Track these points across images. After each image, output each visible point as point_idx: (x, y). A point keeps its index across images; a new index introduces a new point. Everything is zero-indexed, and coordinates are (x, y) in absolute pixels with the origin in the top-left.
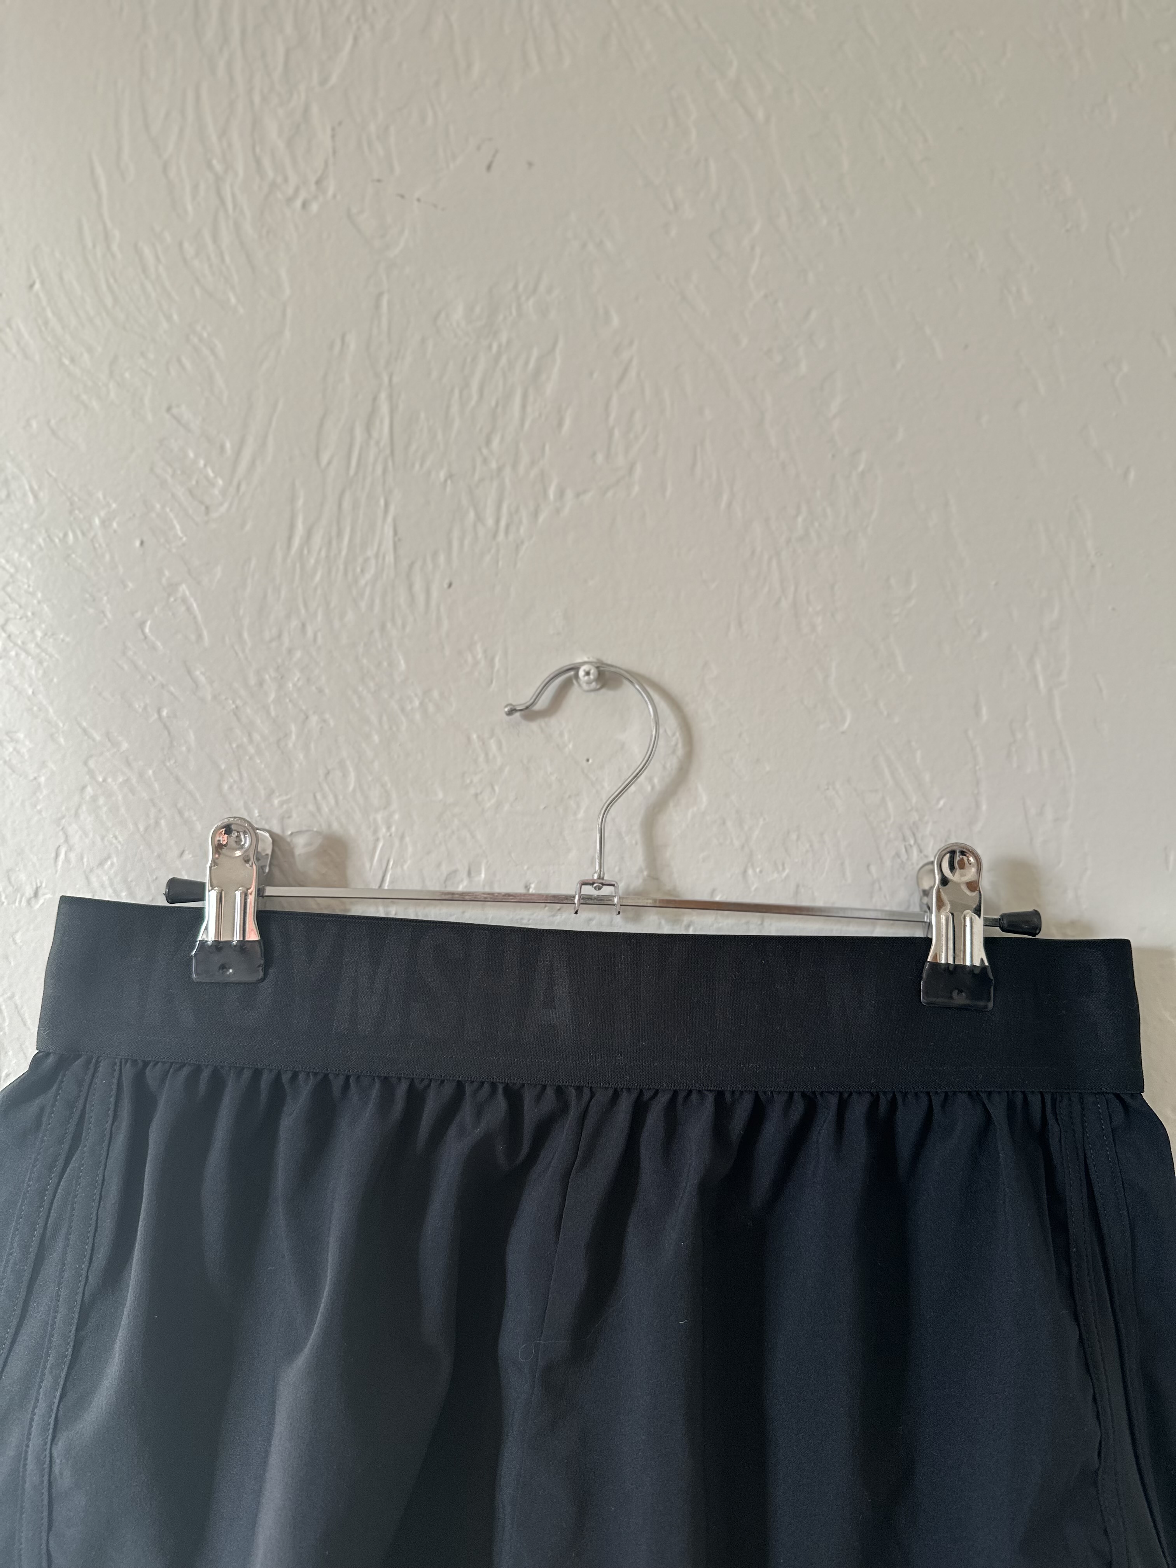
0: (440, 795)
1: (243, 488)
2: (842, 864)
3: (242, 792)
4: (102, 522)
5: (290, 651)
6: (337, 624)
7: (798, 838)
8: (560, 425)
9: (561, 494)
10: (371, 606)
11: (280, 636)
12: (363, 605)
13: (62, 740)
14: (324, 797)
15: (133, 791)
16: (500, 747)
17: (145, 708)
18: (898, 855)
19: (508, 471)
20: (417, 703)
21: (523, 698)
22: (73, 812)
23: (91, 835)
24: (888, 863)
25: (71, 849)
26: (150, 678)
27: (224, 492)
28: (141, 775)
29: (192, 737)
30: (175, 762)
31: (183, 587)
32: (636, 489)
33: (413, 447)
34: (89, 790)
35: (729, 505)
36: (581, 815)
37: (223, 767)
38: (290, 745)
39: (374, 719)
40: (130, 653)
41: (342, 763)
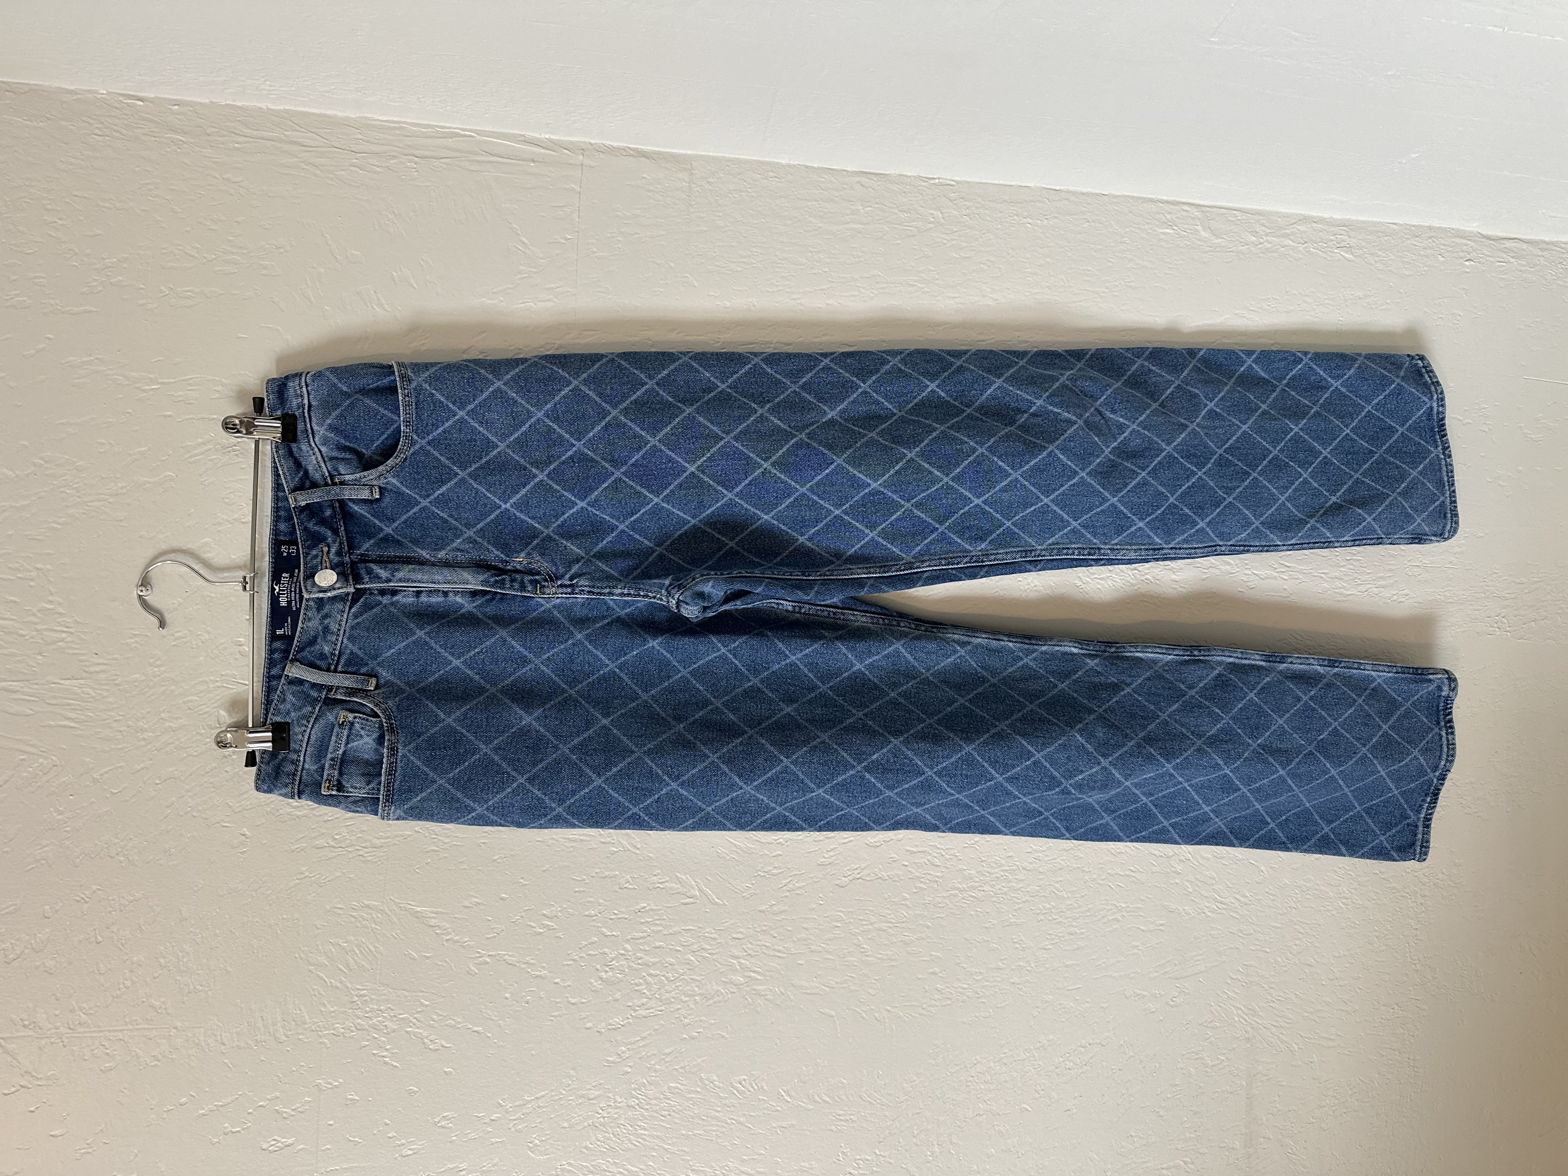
0: (202, 658)
1: (44, 750)
4: (60, 814)
5: (128, 727)
6: (115, 706)
8: (15, 602)
9: (51, 602)
10: (106, 690)
11: (120, 731)
12: (105, 694)
13: (170, 827)
15: (196, 794)
16: (179, 633)
18: (236, 455)
19: (37, 627)
20: (156, 669)
21: (156, 622)
23: (217, 812)
25: (222, 821)
27: (46, 758)
28: (188, 791)
31: (95, 776)
32: (49, 567)
33: (26, 671)
34: (194, 814)
35: (59, 524)
36: (213, 595)
38: (175, 725)
39: (163, 688)
41: (185, 703)
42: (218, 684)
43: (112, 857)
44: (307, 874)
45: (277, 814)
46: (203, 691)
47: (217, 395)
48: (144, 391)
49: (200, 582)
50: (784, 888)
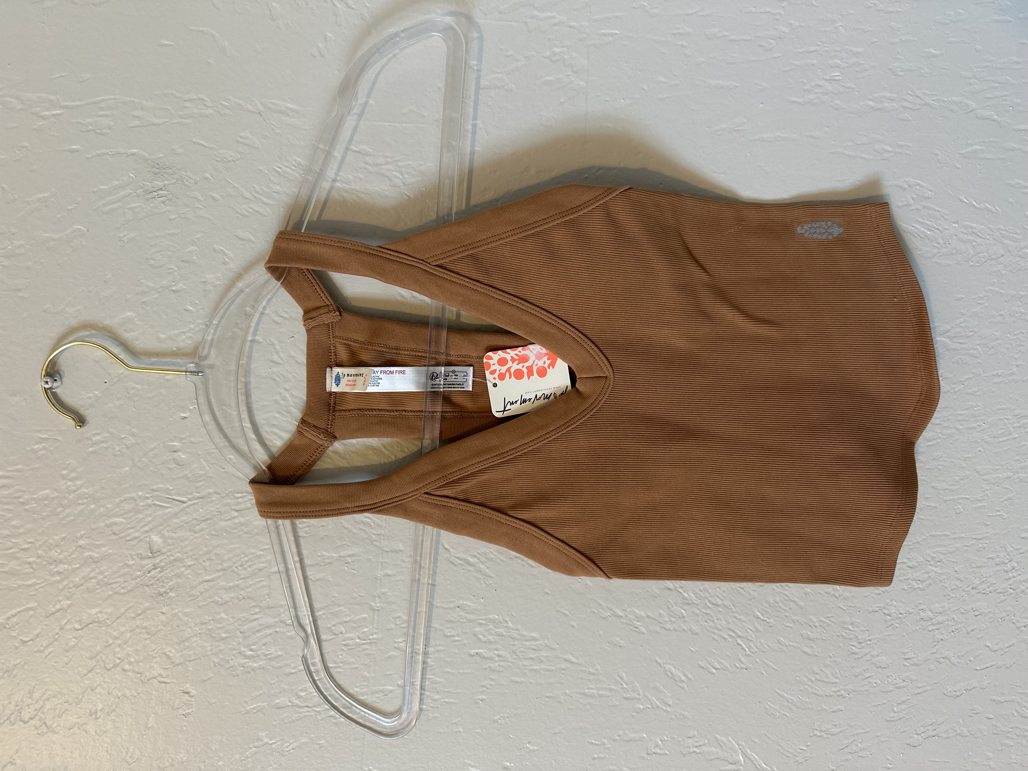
0: (127, 469)
2: (169, 234)
3: (126, 582)
5: (39, 557)
6: (22, 530)
7: (153, 259)
10: (10, 511)
11: (30, 563)
12: (9, 515)
13: (95, 684)
14: (129, 535)
15: (126, 643)
16: (98, 434)
17: (75, 638)
18: (163, 202)
20: (70, 483)
22: (138, 675)
23: (153, 664)
24: (169, 208)
25: (160, 675)
26: (57, 636)
28: (116, 638)
29: (94, 611)
30: (108, 619)
34: (125, 667)
37: (111, 593)
38: (96, 555)
39: (80, 508)
40: (42, 648)
41: (108, 526)
42: (149, 501)
43: (25, 723)
44: (266, 740)
45: (228, 666)
46: (129, 511)
47: (137, 122)
48: (44, 118)
49: (121, 370)
50: (846, 750)
